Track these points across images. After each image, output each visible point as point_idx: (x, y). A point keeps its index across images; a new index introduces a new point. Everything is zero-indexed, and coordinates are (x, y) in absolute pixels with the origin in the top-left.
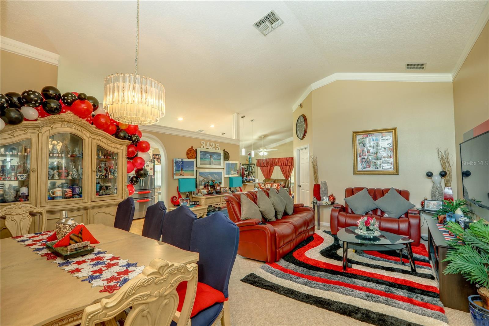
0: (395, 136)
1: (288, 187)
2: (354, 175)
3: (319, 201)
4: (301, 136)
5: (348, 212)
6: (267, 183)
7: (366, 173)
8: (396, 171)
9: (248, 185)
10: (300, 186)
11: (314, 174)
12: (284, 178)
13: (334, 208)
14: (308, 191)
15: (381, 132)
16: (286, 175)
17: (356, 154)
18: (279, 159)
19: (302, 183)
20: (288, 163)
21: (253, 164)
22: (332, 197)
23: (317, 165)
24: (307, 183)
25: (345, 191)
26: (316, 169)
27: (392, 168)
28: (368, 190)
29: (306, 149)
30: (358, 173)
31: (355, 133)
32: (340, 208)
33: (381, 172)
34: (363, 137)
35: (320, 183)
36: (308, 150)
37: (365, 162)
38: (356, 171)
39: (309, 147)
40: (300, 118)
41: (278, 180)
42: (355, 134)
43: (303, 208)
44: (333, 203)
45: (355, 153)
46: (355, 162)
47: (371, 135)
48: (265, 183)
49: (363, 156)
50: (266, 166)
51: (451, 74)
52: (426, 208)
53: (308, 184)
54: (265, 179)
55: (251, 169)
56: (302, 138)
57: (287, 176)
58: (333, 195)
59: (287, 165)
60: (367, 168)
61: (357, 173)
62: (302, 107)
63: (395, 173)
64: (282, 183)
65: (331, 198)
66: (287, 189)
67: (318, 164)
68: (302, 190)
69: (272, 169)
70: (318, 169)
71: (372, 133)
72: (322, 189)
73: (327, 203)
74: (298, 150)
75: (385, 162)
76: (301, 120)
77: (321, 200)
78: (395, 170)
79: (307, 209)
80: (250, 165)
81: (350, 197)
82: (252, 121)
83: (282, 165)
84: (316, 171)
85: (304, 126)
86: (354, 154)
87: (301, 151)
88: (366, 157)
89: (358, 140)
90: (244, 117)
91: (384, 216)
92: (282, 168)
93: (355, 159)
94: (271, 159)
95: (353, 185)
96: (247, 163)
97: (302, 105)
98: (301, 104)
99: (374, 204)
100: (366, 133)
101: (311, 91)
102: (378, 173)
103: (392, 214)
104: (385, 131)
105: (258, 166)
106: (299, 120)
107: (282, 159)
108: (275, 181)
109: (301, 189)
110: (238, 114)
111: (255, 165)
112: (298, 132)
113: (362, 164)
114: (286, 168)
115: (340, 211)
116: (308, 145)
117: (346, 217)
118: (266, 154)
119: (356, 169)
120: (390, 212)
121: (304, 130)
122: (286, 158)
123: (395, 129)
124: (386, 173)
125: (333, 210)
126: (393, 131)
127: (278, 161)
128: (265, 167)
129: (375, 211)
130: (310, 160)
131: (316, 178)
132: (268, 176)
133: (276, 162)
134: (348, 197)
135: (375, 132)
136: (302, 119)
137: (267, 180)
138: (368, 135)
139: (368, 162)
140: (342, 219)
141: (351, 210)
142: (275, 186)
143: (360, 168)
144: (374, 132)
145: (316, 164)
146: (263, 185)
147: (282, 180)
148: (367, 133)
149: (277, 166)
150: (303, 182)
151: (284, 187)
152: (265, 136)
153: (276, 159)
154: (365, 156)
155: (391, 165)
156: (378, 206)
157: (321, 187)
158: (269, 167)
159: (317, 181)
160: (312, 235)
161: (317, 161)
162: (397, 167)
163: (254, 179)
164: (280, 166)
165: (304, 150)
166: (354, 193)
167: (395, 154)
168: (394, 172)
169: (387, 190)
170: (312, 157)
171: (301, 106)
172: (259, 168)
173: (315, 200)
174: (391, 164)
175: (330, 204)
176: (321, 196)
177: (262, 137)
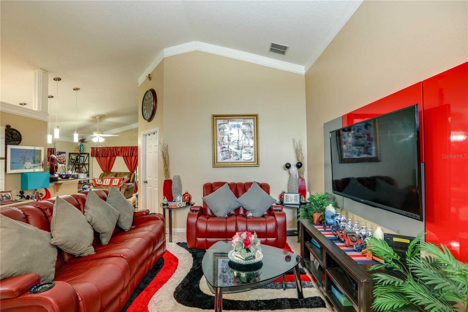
0: (257, 123)
1: (133, 182)
2: (213, 167)
3: (170, 202)
4: (148, 117)
5: (208, 214)
6: (105, 178)
7: (227, 165)
8: (257, 163)
9: (63, 184)
10: (147, 182)
11: (165, 167)
12: (129, 171)
13: (191, 213)
14: (156, 189)
15: (243, 117)
16: (131, 168)
17: (215, 142)
18: (122, 147)
19: (149, 178)
20: (134, 153)
21: (86, 153)
22: (187, 195)
23: (168, 155)
24: (155, 178)
25: (203, 188)
26: (167, 159)
27: (253, 159)
28: (229, 184)
29: (154, 134)
30: (218, 165)
31: (215, 116)
32: (198, 210)
33: (242, 164)
34: (223, 122)
35: (171, 178)
36: (157, 135)
37: (226, 152)
38: (216, 162)
39: (158, 132)
40: (147, 93)
41: (120, 173)
42: (215, 118)
43: (148, 216)
44: (188, 204)
45: (215, 140)
46: (214, 151)
47: (232, 120)
48: (102, 177)
49: (223, 145)
50: (105, 157)
51: (304, 67)
52: (285, 202)
53: (157, 179)
54: (103, 172)
55: (82, 160)
56: (150, 120)
57: (133, 169)
58: (188, 193)
59: (132, 156)
60: (227, 158)
61: (216, 165)
62: (150, 80)
63: (256, 165)
64: (126, 178)
65: (186, 198)
66: (132, 184)
67: (170, 154)
68: (149, 187)
69: (113, 161)
70: (170, 159)
71: (233, 117)
72: (174, 187)
73: (181, 204)
74: (144, 135)
75: (246, 152)
76: (149, 97)
77: (173, 201)
78: (256, 161)
79: (153, 218)
80: (81, 155)
81: (210, 195)
82: (76, 89)
83: (126, 155)
84: (167, 163)
85: (153, 103)
86: (214, 142)
87: (148, 136)
88: (226, 146)
89: (218, 125)
90: (59, 79)
91: (248, 215)
92: (126, 159)
93: (214, 147)
94: (112, 149)
95: (212, 181)
96: (76, 152)
97: (151, 76)
98: (149, 75)
99: (237, 202)
100: (227, 118)
101: (164, 58)
102: (239, 165)
103: (255, 212)
104: (246, 117)
105: (92, 156)
106: (146, 96)
107: (126, 148)
108: (116, 175)
109: (147, 185)
110: (45, 71)
111: (88, 154)
112: (145, 112)
113: (222, 154)
114: (131, 158)
115: (199, 216)
116: (157, 129)
117: (207, 223)
118: (102, 140)
119: (216, 160)
120: (254, 210)
121: (152, 108)
122: (132, 147)
123: (256, 116)
124: (247, 165)
125: (189, 215)
126: (254, 118)
127: (121, 151)
128: (103, 158)
129: (237, 210)
130: (160, 148)
131: (167, 171)
132: (107, 168)
133: (119, 152)
134: (207, 195)
135: (237, 117)
136: (150, 95)
137: (106, 174)
138: (229, 120)
139: (229, 152)
140: (202, 226)
141: (211, 211)
142: (116, 181)
143: (220, 158)
144: (235, 117)
145: (167, 153)
146: (100, 181)
147: (126, 174)
148: (229, 117)
149: (119, 156)
150: (151, 177)
151: (129, 181)
152: (102, 117)
153: (118, 147)
154: (226, 144)
155: (252, 156)
156: (241, 204)
157: (173, 183)
158: (109, 158)
159: (169, 175)
160: (161, 257)
161: (168, 149)
162: (257, 158)
163: (76, 174)
164: (123, 156)
165: (152, 135)
166: (214, 190)
167: (256, 143)
168: (255, 163)
169: (250, 184)
170: (162, 144)
171: (149, 78)
172: (94, 158)
173: (165, 201)
174: (252, 154)
175: (185, 205)
176: (173, 195)
177: (97, 117)
